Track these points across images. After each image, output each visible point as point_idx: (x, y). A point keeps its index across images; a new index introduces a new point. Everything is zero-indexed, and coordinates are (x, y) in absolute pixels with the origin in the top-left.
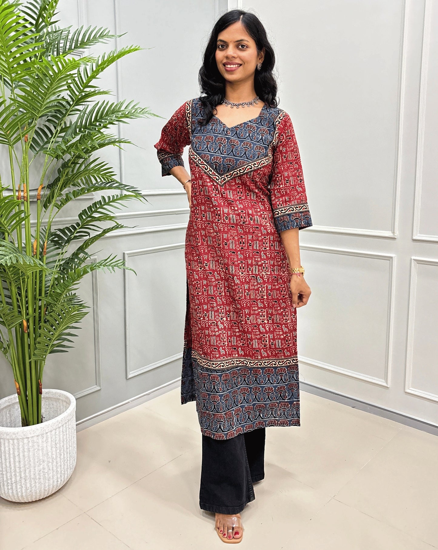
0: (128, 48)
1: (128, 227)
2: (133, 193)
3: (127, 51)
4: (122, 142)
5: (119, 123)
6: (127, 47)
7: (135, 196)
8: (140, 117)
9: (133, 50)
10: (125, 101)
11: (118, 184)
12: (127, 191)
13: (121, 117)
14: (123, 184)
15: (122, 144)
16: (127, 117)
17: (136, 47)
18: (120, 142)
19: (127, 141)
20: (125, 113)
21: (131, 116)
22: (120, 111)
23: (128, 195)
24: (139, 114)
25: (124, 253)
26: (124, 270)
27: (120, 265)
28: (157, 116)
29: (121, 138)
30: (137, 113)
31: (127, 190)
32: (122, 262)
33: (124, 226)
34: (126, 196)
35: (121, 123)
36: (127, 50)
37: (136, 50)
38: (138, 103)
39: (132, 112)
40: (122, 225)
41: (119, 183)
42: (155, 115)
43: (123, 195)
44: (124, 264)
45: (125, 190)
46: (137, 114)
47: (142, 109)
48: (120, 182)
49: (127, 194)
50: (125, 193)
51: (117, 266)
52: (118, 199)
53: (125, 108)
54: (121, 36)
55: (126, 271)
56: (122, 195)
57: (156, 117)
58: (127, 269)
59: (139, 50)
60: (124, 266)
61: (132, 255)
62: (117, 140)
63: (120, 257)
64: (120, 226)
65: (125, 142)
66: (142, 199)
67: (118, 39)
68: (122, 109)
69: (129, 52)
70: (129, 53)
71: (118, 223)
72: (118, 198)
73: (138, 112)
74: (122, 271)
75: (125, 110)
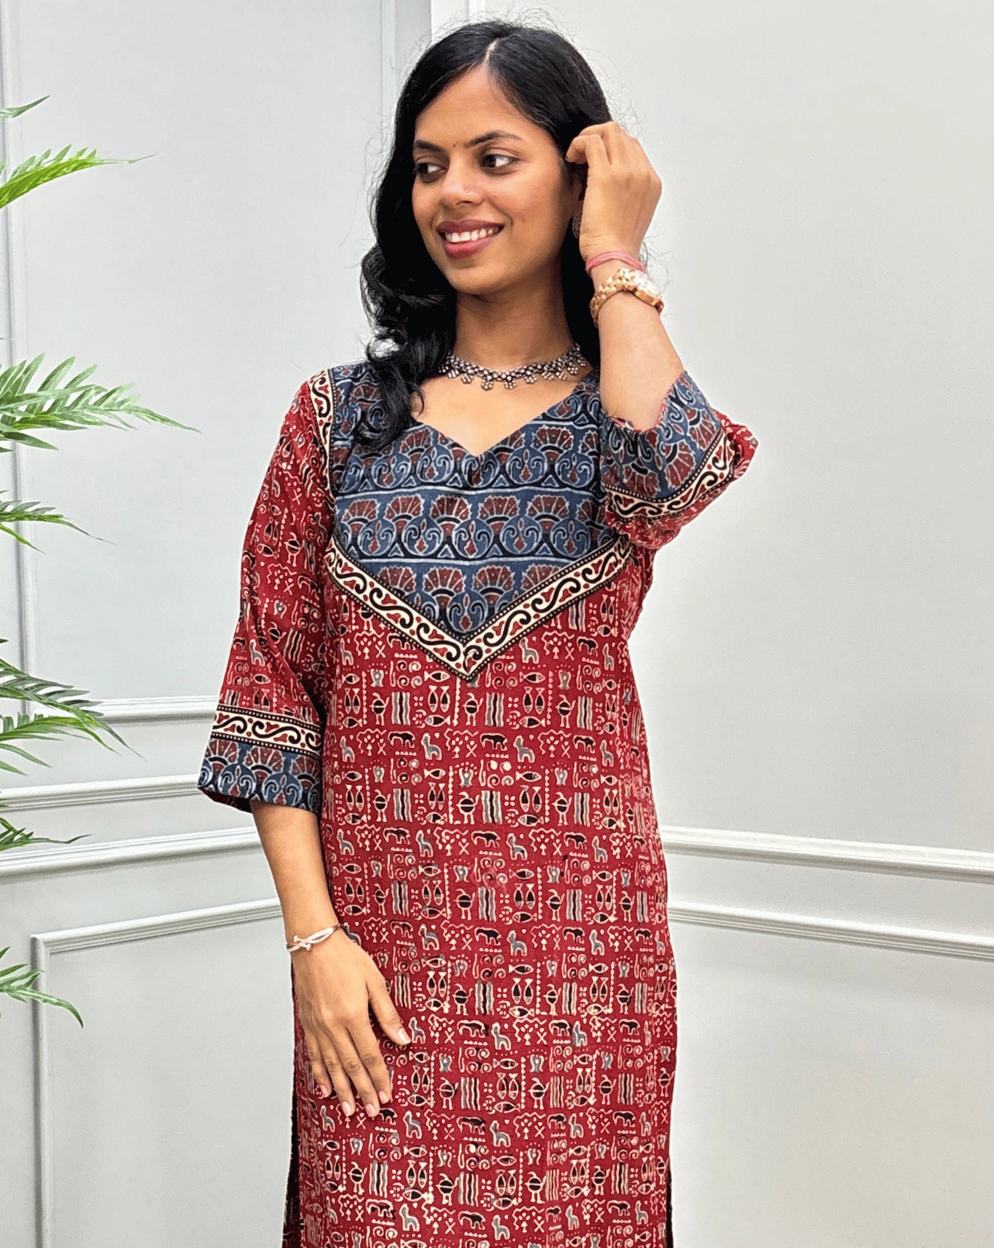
0: (51, 157)
1: (48, 840)
2: (68, 710)
3: (48, 170)
4: (30, 517)
5: (14, 446)
6: (47, 155)
7: (77, 724)
8: (96, 424)
9: (68, 165)
10: (38, 360)
11: (11, 677)
12: (46, 704)
13: (25, 422)
14: (33, 675)
15: (26, 524)
16: (49, 424)
17: (81, 153)
18: (19, 515)
19: (47, 513)
20: (42, 407)
21: (63, 417)
22: (19, 399)
23: (50, 718)
24: (93, 410)
25: (34, 941)
26: (35, 1004)
27: (20, 988)
28: (164, 420)
29: (25, 500)
30: (85, 407)
31: (46, 701)
32: (28, 975)
33: (34, 836)
34: (41, 721)
35: (22, 446)
36: (47, 164)
37: (82, 165)
38: (90, 370)
39: (68, 404)
40: (26, 832)
41: (16, 672)
42: (154, 416)
43: (32, 719)
44: (34, 983)
45: (39, 698)
46: (86, 412)
47: (104, 394)
48: (19, 669)
49: (45, 716)
50: (38, 709)
51: (9, 991)
52: (12, 733)
53: (42, 388)
54: (21, 111)
55: (44, 1007)
56: (26, 717)
57: (159, 423)
58: (45, 1001)
59: (92, 164)
60: (35, 988)
61: (59, 948)
62: (9, 509)
63: (18, 955)
64: (18, 837)
65: (41, 519)
66: (99, 732)
67: (10, 120)
68: (32, 388)
69: (55, 172)
70: (54, 176)
71: (11, 823)
72: (11, 729)
73: (91, 403)
74: (27, 1007)
75: (42, 393)
